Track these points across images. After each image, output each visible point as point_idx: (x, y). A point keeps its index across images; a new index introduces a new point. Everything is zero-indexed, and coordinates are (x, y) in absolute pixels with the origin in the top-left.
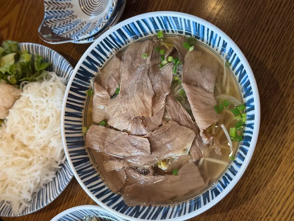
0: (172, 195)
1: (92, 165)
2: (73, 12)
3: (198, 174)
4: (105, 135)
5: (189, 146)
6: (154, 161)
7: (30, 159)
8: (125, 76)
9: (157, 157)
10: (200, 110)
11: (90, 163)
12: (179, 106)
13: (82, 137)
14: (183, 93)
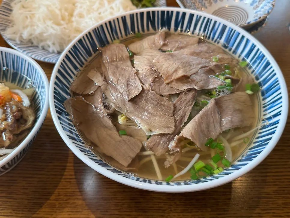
0: (96, 141)
1: (86, 60)
3: (133, 155)
4: (122, 59)
5: (157, 132)
6: (121, 110)
7: (62, 22)
9: (127, 111)
11: (87, 58)
12: (191, 104)
13: (108, 43)
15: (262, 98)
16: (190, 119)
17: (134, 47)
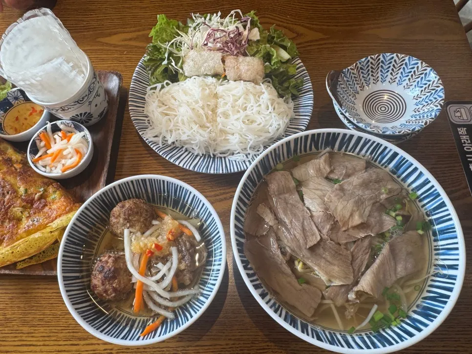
0: (278, 290)
1: (252, 192)
2: (358, 93)
3: (315, 306)
4: (288, 191)
5: (337, 283)
6: (297, 254)
8: (355, 180)
9: (303, 256)
10: (376, 275)
11: (253, 189)
12: (368, 253)
13: (271, 168)
14: (380, 249)
15: (433, 238)
16: (367, 267)
17: (299, 173)
